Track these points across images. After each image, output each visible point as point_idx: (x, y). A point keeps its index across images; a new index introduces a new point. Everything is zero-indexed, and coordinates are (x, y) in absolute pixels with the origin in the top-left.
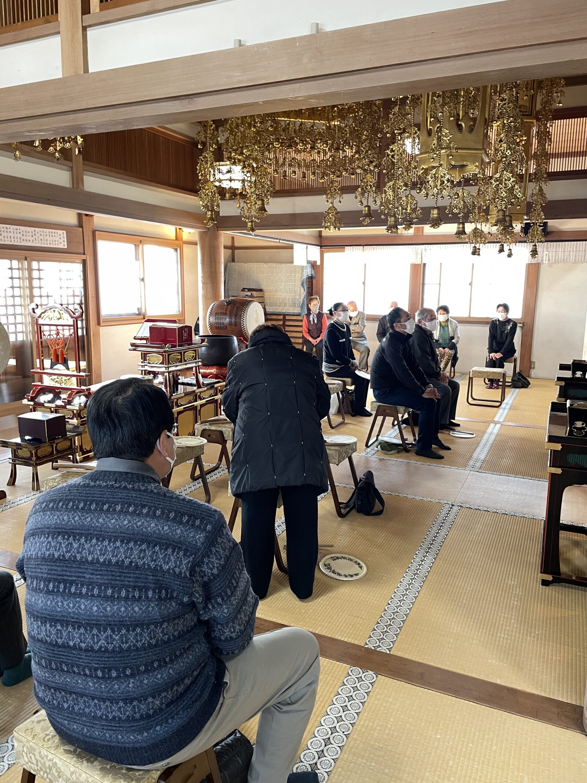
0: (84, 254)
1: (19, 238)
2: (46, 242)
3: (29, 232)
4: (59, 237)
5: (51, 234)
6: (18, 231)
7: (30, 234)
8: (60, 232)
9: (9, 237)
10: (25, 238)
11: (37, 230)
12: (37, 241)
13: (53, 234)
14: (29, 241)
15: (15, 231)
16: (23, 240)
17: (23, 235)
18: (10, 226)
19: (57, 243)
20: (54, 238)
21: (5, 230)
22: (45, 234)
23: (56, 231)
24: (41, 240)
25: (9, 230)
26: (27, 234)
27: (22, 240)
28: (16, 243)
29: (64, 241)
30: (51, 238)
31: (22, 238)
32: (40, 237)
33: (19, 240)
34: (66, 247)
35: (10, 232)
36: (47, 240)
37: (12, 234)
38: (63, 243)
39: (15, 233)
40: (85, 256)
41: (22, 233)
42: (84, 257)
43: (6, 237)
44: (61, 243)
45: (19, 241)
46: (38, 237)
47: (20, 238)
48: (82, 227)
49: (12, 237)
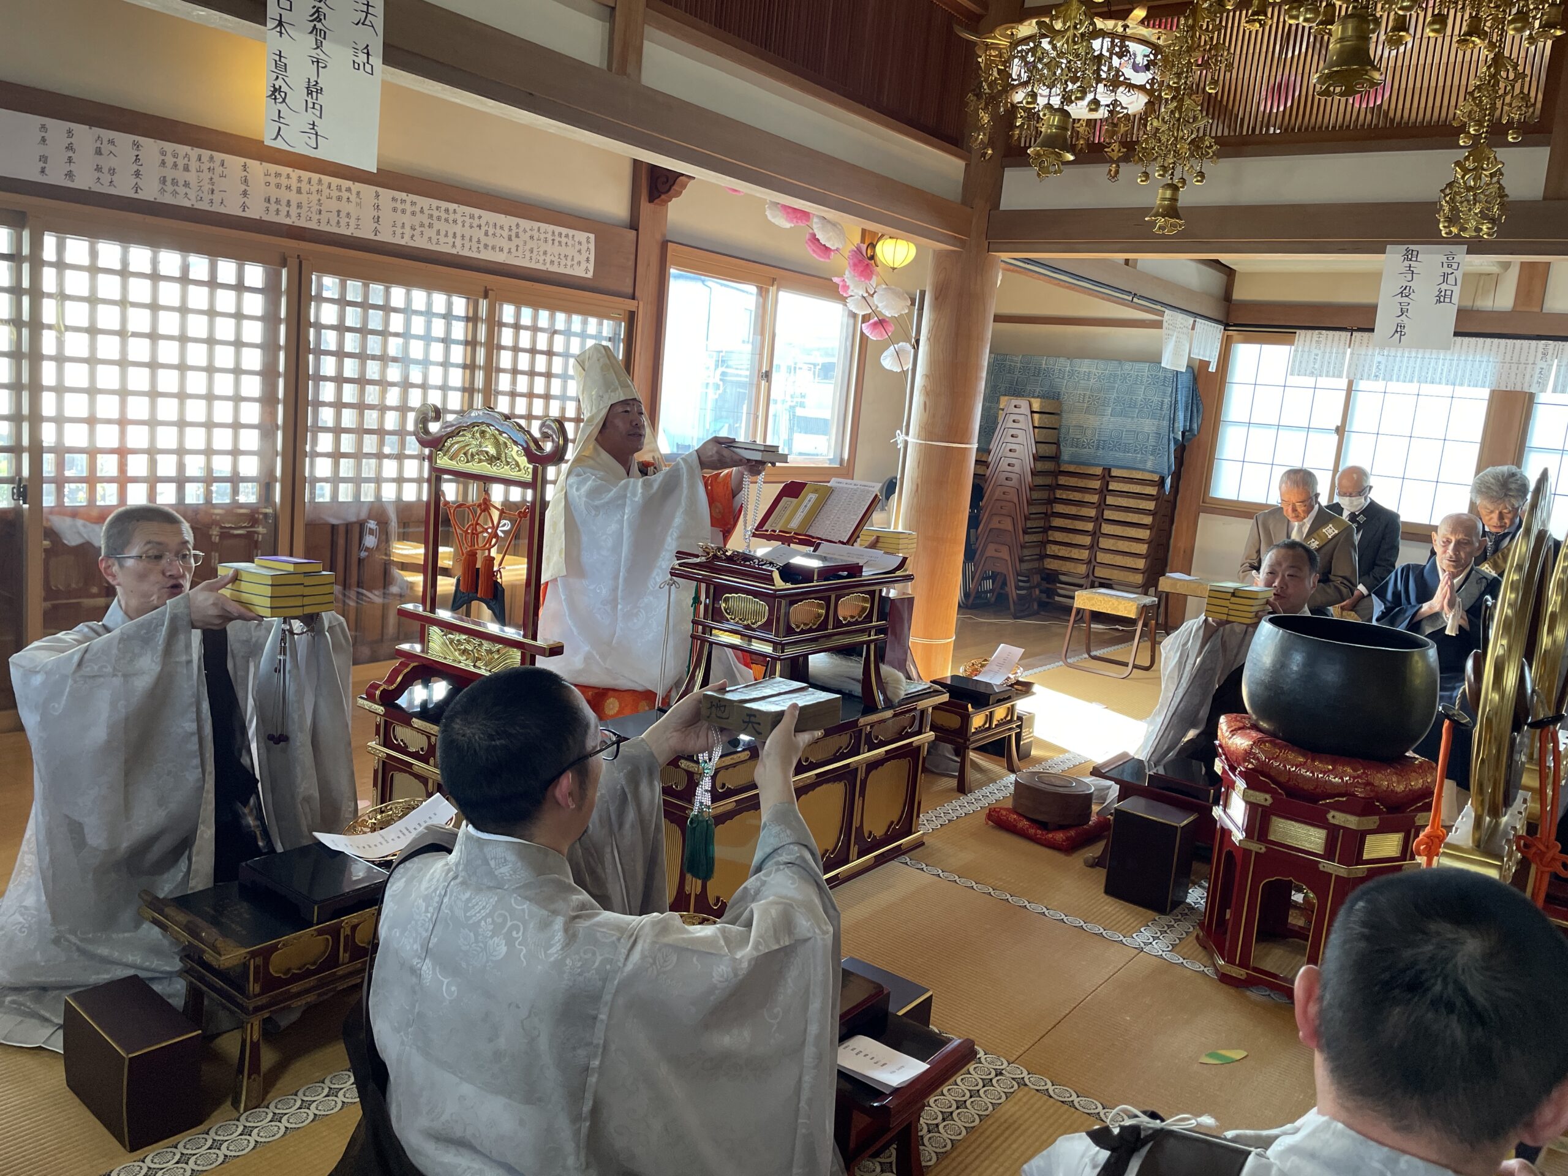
0: (633, 298)
1: (475, 240)
2: (541, 258)
3: (502, 228)
4: (578, 247)
5: (557, 239)
6: (476, 222)
7: (505, 234)
8: (581, 236)
9: (450, 234)
10: (490, 241)
11: (525, 223)
12: (520, 253)
13: (564, 240)
14: (501, 250)
15: (468, 221)
16: (486, 246)
17: (486, 234)
18: (455, 206)
19: (569, 263)
20: (563, 250)
21: (444, 215)
22: (542, 236)
23: (571, 232)
24: (532, 251)
25: (451, 217)
26: (498, 231)
27: (482, 246)
28: (466, 253)
29: (588, 260)
30: (556, 249)
31: (484, 240)
32: (531, 244)
33: (475, 245)
34: (590, 275)
35: (455, 221)
36: (545, 253)
37: (458, 228)
38: (584, 265)
39: (467, 225)
40: (635, 302)
41: (484, 228)
42: (631, 305)
43: (443, 233)
44: (579, 263)
45: (474, 249)
46: (525, 242)
47: (479, 242)
48: (637, 230)
49: (459, 235)
